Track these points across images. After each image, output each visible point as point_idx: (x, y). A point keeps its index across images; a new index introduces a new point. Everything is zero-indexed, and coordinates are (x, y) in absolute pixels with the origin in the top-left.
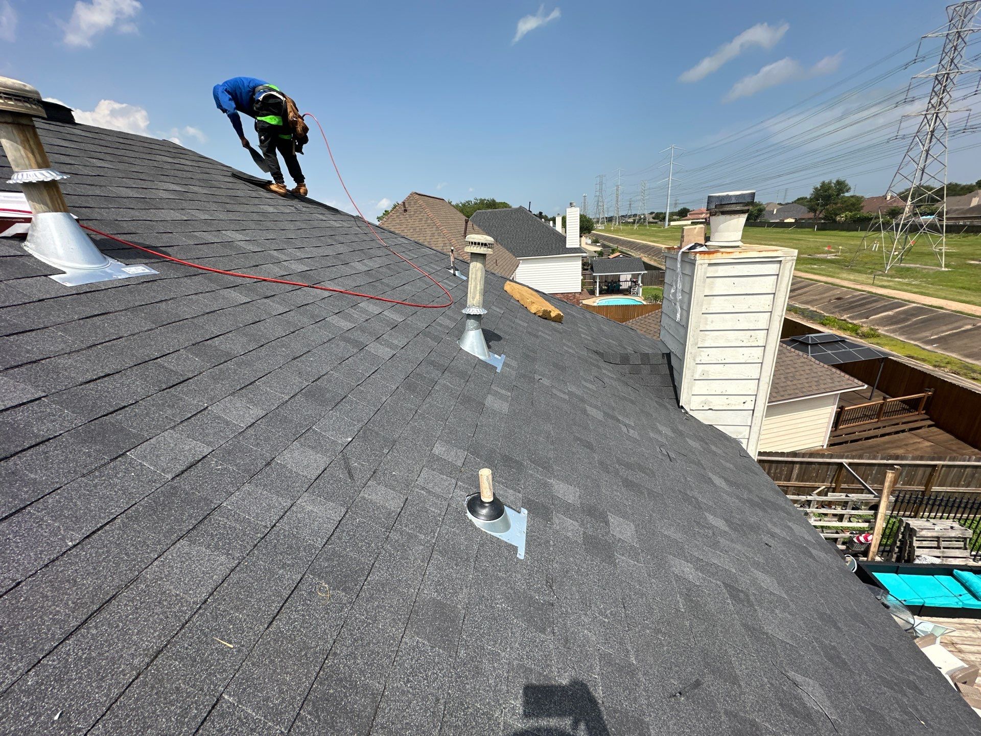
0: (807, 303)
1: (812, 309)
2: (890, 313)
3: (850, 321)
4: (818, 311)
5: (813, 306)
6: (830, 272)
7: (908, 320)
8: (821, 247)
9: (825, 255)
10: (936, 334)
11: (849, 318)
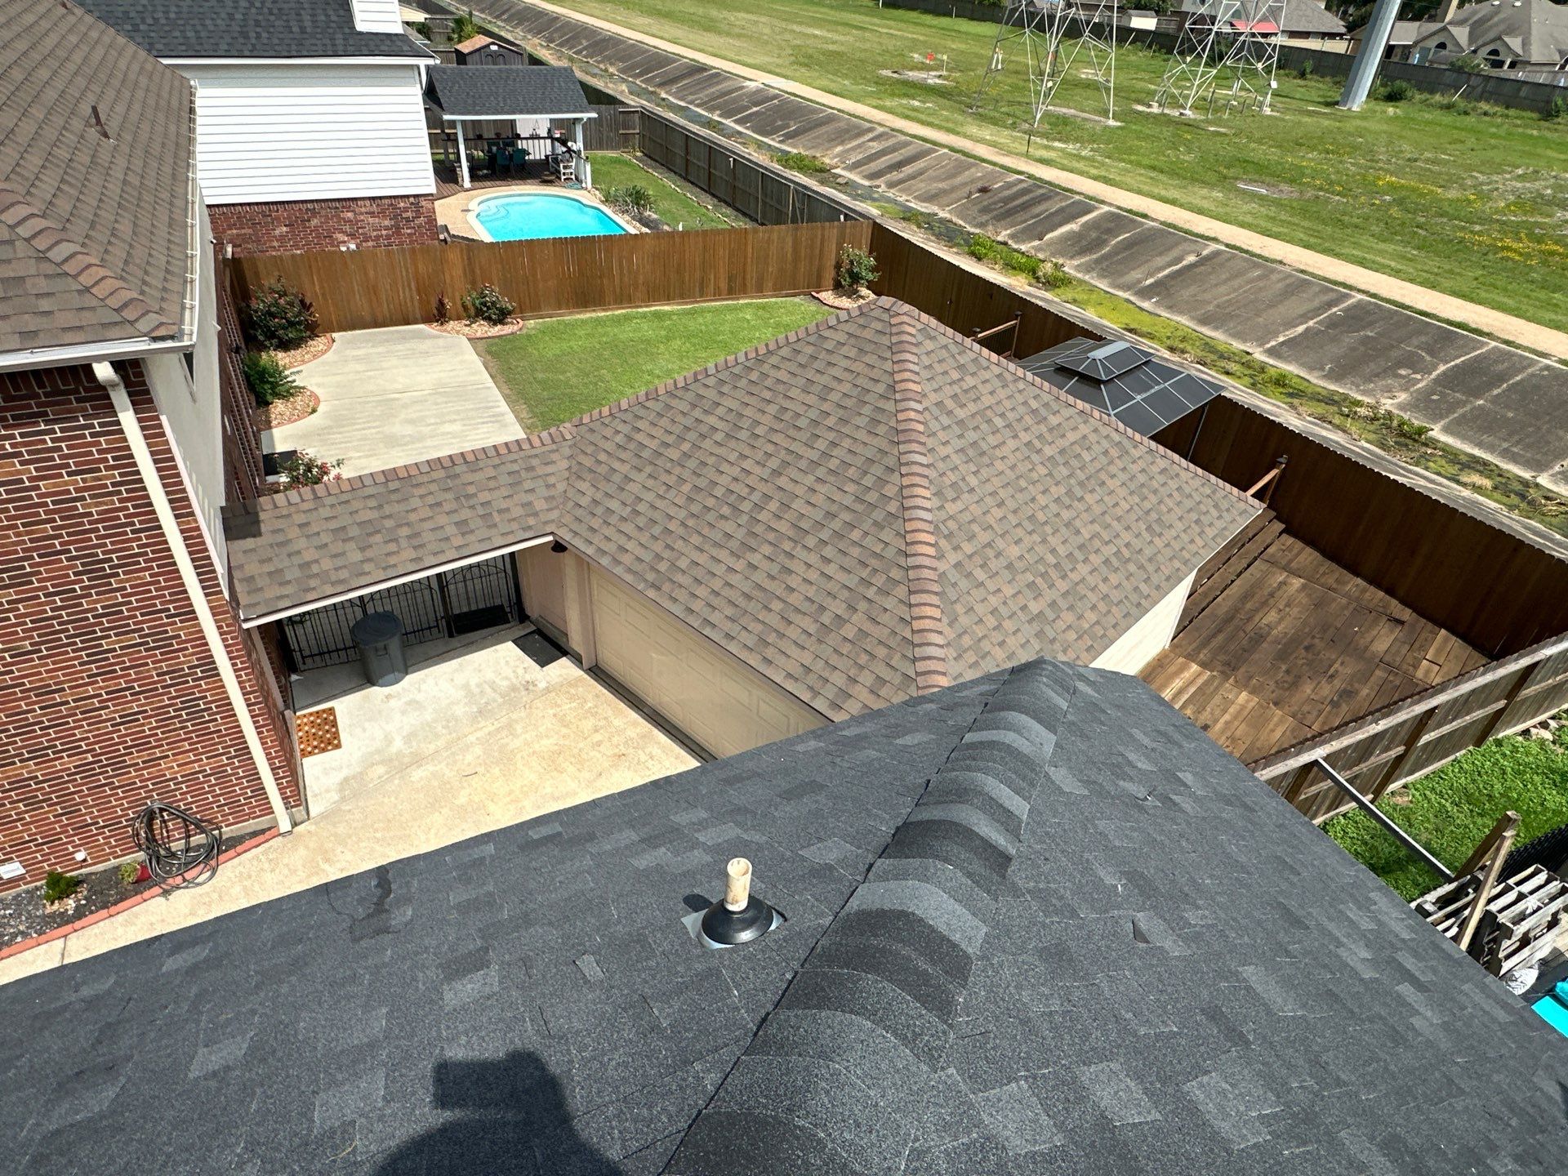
0: (929, 198)
1: (942, 214)
2: (1073, 226)
3: (1015, 246)
4: (955, 219)
5: (942, 207)
6: (947, 120)
7: (1104, 242)
8: (906, 52)
9: (922, 75)
10: (1152, 277)
11: (1012, 236)
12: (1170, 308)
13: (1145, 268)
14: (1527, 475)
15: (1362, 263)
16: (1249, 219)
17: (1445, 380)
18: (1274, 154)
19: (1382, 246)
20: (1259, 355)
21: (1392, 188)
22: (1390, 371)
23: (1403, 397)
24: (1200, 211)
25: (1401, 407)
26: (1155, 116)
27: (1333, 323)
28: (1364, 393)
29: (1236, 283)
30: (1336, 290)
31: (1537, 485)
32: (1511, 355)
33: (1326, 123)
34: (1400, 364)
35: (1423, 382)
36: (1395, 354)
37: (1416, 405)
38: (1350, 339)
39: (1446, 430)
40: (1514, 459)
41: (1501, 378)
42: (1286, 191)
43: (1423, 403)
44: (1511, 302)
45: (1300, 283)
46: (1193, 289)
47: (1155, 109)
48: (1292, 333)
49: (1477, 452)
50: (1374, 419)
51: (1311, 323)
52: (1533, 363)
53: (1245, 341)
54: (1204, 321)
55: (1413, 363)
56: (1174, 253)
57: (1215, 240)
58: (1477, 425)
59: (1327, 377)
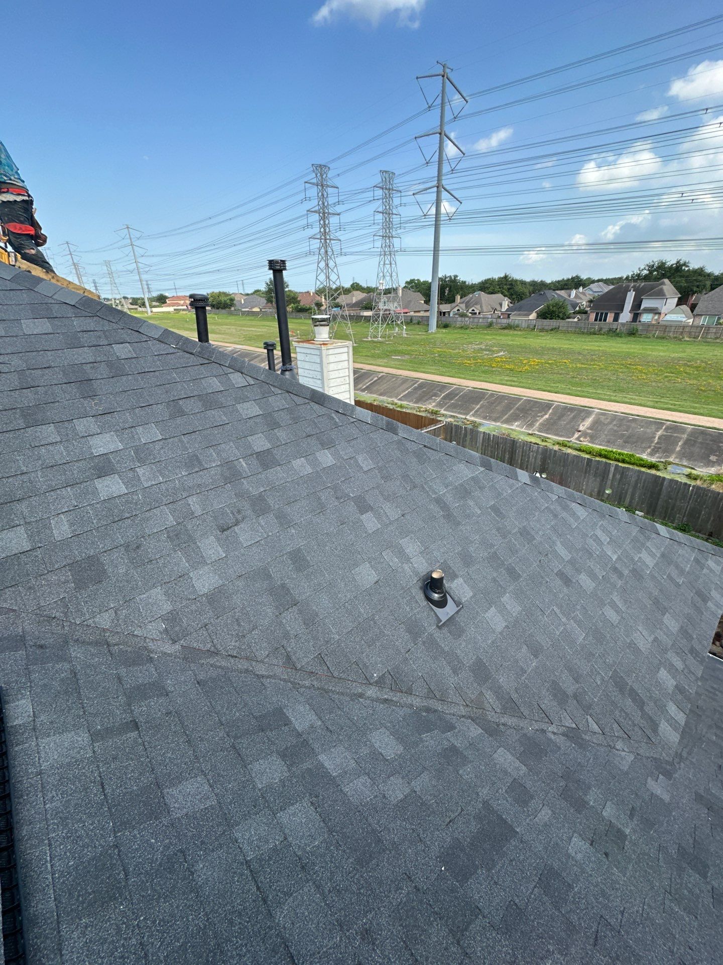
12: (371, 393)
13: (364, 383)
14: (464, 417)
15: (424, 372)
16: (394, 366)
17: (444, 398)
18: (404, 348)
19: (431, 367)
20: (396, 401)
21: (439, 352)
22: (430, 398)
23: (434, 404)
24: (379, 366)
25: (433, 407)
26: (369, 341)
27: (415, 389)
28: (424, 405)
29: (388, 383)
30: (415, 380)
31: (466, 419)
32: (459, 388)
33: (423, 337)
34: (432, 396)
35: (438, 399)
36: (431, 393)
37: (436, 406)
38: (419, 392)
39: (444, 410)
40: (461, 414)
41: (458, 395)
42: (407, 357)
43: (440, 405)
44: (463, 376)
45: (406, 380)
46: (376, 387)
47: (370, 339)
48: (404, 393)
49: (452, 414)
50: (426, 411)
51: (409, 390)
52: (465, 389)
53: (391, 397)
54: (381, 395)
55: (436, 395)
56: (371, 378)
57: (382, 372)
58: (453, 407)
59: (414, 403)
